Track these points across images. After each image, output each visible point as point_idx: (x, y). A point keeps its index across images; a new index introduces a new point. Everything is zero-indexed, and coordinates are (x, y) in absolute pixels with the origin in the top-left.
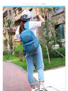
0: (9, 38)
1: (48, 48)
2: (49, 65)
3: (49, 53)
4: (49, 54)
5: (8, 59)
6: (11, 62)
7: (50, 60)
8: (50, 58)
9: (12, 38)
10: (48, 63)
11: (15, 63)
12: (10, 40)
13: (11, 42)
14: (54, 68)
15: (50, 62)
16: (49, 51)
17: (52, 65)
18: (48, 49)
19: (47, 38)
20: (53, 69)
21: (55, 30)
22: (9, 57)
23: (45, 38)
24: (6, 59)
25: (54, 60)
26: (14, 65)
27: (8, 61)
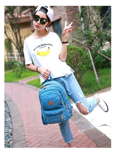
0: (15, 38)
1: (91, 53)
2: (97, 84)
3: (94, 62)
4: (95, 64)
5: (20, 77)
6: (28, 84)
7: (98, 74)
8: (96, 70)
9: (20, 36)
10: (95, 81)
11: (34, 85)
12: (17, 42)
13: (20, 45)
14: (106, 89)
15: (97, 78)
16: (93, 58)
17: (101, 83)
18: (92, 56)
19: (87, 36)
20: (105, 91)
21: (101, 18)
22: (21, 73)
23: (85, 36)
24: (17, 77)
25: (105, 74)
26: (35, 90)
27: (20, 81)
